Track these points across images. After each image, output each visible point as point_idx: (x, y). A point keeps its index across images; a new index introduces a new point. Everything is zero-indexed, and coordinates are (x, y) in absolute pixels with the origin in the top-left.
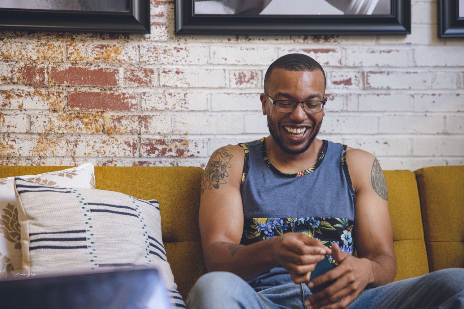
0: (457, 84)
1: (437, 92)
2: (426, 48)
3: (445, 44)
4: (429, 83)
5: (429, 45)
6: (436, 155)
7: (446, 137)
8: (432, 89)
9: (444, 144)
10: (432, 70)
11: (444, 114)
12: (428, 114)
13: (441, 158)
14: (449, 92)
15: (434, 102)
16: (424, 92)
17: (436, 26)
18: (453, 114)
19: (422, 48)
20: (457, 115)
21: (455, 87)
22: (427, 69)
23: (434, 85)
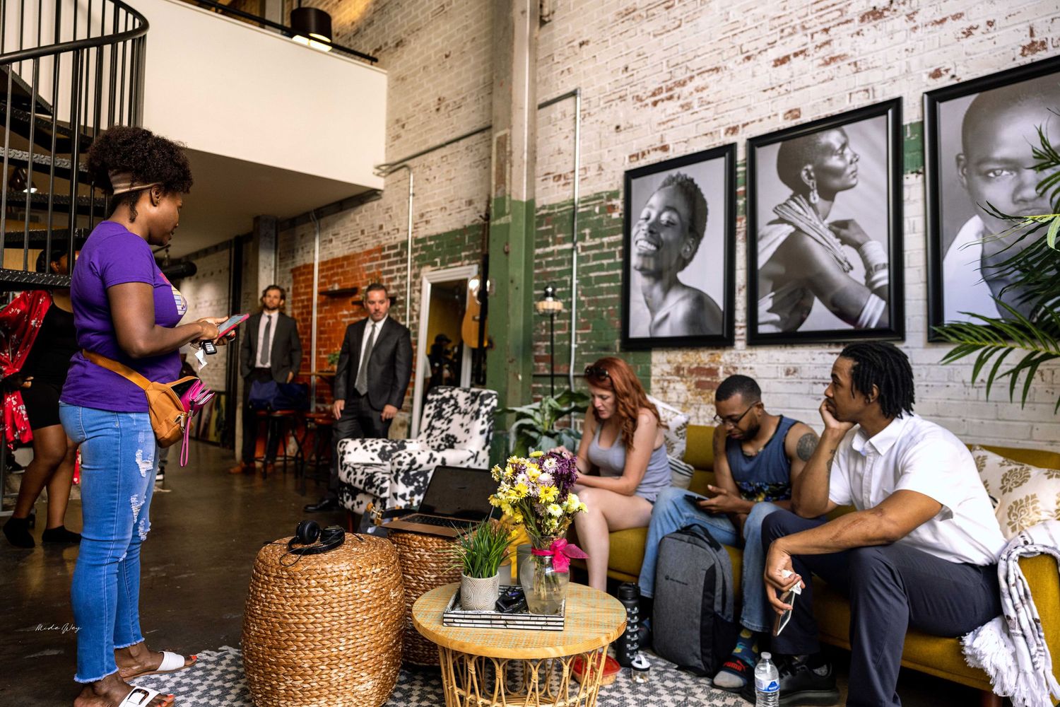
0: (948, 377)
1: (930, 384)
2: (921, 350)
3: (937, 347)
4: (923, 377)
5: (923, 348)
7: (938, 418)
8: (926, 381)
14: (940, 384)
18: (944, 402)
19: (918, 350)
20: (948, 401)
21: (946, 380)
22: (921, 366)
23: (928, 378)
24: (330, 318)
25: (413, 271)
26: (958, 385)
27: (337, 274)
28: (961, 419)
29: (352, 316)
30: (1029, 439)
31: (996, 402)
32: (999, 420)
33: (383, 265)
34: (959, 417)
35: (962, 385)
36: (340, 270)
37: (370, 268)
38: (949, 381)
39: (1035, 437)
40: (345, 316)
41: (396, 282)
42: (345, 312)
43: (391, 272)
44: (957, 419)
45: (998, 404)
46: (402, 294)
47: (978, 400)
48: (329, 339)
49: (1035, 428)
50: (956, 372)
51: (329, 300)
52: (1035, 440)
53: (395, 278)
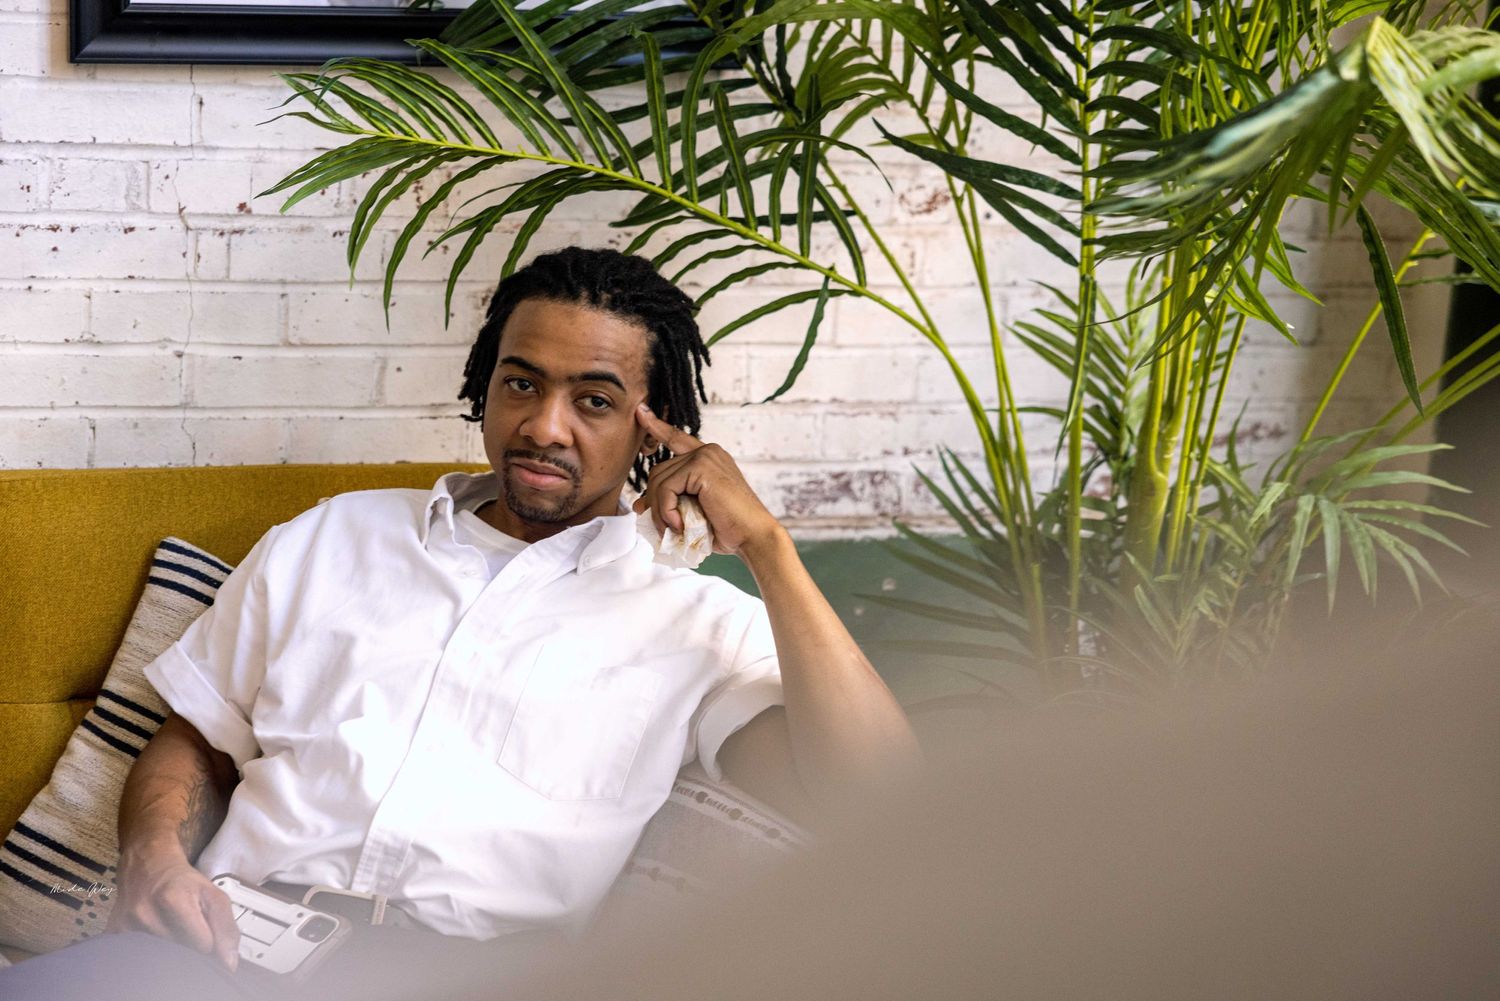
0: (127, 197)
1: (65, 221)
2: (34, 86)
3: (92, 77)
4: (41, 192)
5: (41, 79)
6: (58, 403)
7: (91, 351)
8: (49, 210)
9: (84, 371)
10: (50, 153)
11: (86, 286)
12: (36, 285)
13: (76, 414)
14: (101, 220)
15: (55, 249)
16: (25, 220)
17: (64, 22)
18: (113, 287)
19: (21, 84)
20: (125, 287)
21: (122, 204)
22: (35, 151)
23: (58, 200)
26: (162, 224)
28: (170, 351)
30: (372, 406)
31: (283, 282)
32: (290, 345)
34: (164, 342)
35: (178, 225)
38: (135, 209)
39: (391, 398)
44: (159, 352)
45: (288, 289)
47: (226, 280)
49: (392, 365)
50: (157, 177)
52: (392, 407)
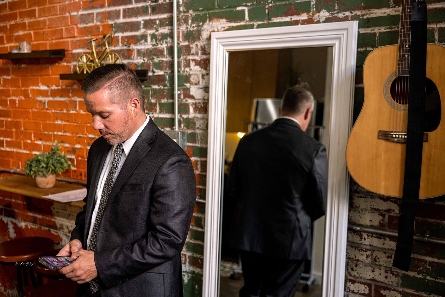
24: (14, 94)
25: (183, 28)
27: (23, 26)
29: (54, 93)
33: (117, 15)
36: (27, 21)
37: (84, 19)
40: (43, 93)
41: (148, 45)
42: (43, 88)
43: (134, 26)
46: (159, 66)
48: (17, 125)
51: (10, 66)
53: (144, 37)
